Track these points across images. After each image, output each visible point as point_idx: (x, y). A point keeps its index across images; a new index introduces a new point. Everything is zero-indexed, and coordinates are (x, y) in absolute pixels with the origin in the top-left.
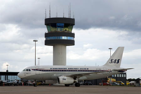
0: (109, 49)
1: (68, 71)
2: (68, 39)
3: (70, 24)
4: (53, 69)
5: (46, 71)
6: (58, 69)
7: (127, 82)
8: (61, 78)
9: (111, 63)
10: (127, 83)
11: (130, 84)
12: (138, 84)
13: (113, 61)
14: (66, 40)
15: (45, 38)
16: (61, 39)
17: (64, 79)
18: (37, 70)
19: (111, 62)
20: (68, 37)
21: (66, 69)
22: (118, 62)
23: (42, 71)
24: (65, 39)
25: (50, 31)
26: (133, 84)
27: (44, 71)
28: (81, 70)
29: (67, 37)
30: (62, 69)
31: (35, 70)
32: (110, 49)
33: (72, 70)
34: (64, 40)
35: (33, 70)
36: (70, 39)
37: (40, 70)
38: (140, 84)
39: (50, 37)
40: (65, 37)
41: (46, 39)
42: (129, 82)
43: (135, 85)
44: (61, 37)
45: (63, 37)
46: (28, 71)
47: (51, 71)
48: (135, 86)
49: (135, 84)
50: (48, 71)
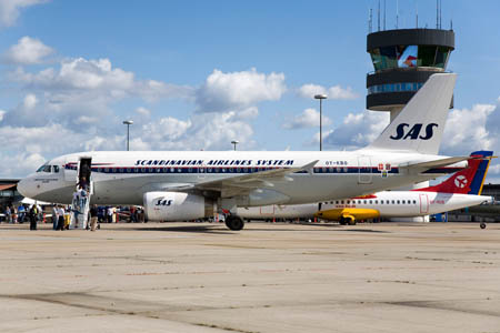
1: (206, 170)
4: (145, 165)
5: (118, 171)
6: (168, 166)
9: (398, 138)
13: (406, 130)
15: (367, 89)
17: (162, 202)
19: (395, 135)
21: (200, 162)
22: (429, 134)
23: (103, 171)
27: (111, 171)
28: (261, 166)
30: (185, 166)
33: (223, 166)
37: (94, 170)
41: (369, 91)
46: (50, 171)
47: (140, 171)
50: (125, 170)
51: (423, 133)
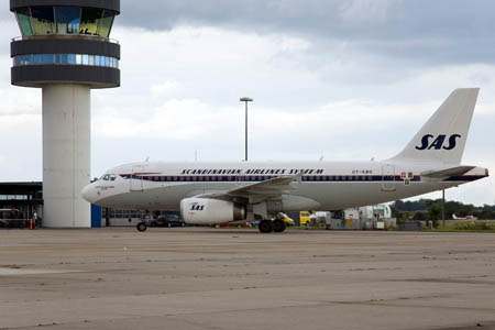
0: (242, 100)
1: (243, 179)
2: (97, 64)
3: (101, 10)
4: (190, 174)
5: (166, 179)
6: (210, 174)
7: (303, 215)
8: (186, 204)
9: (423, 148)
10: (303, 219)
11: (314, 220)
12: (339, 221)
13: (430, 141)
14: (88, 67)
15: (12, 60)
16: (71, 62)
17: (196, 207)
18: (135, 176)
19: (420, 146)
20: (97, 57)
21: (239, 171)
23: (153, 179)
24: (86, 63)
25: (29, 34)
26: (322, 220)
27: (159, 179)
28: (292, 174)
29: (92, 58)
30: (225, 174)
31: (128, 176)
32: (246, 100)
34: (82, 66)
35: (123, 176)
36: (103, 64)
37: (145, 178)
38: (344, 221)
39: (32, 56)
40: (86, 57)
41: (14, 62)
42: (308, 215)
43: (328, 226)
44: (70, 56)
45: (78, 57)
46: (108, 179)
47: (185, 179)
48: (328, 228)
49: (328, 222)
50: (172, 179)
51: (446, 143)
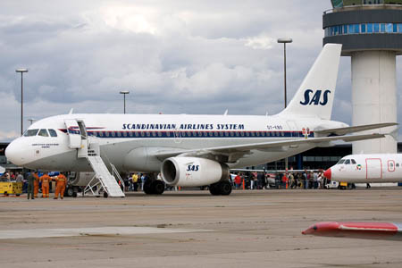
5: (110, 135)
6: (149, 129)
8: (181, 163)
9: (306, 103)
17: (192, 168)
22: (325, 100)
23: (98, 134)
27: (104, 135)
28: (220, 130)
30: (163, 130)
33: (192, 130)
35: (64, 131)
50: (116, 134)
51: (321, 100)
